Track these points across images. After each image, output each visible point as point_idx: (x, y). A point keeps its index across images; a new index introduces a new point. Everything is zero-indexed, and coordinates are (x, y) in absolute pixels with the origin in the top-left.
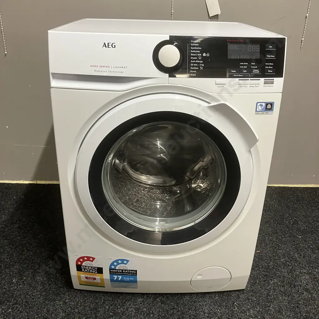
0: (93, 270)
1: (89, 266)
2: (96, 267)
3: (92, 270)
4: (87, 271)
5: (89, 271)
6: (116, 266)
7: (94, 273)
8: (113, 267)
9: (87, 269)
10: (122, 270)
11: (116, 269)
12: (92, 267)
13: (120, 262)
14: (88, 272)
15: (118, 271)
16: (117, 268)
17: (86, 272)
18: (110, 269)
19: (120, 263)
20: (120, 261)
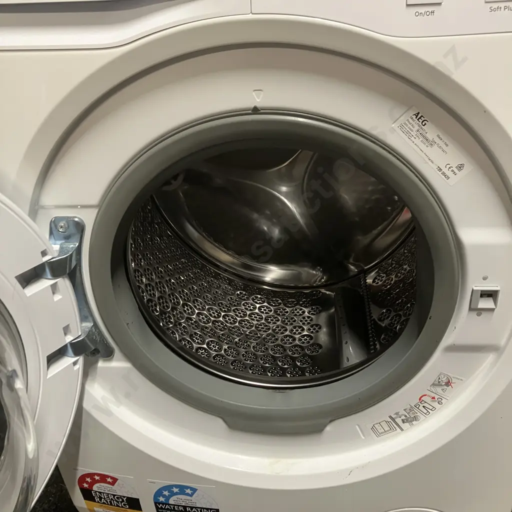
0: (118, 502)
1: (108, 494)
2: (124, 497)
3: (116, 501)
4: (107, 501)
5: (111, 502)
6: (168, 498)
7: (122, 507)
8: (162, 499)
9: (104, 499)
10: (185, 507)
11: (169, 504)
12: (114, 496)
13: (176, 490)
14: (108, 504)
15: (174, 508)
16: (171, 502)
17: (104, 503)
18: (155, 503)
19: (177, 494)
20: (176, 488)
